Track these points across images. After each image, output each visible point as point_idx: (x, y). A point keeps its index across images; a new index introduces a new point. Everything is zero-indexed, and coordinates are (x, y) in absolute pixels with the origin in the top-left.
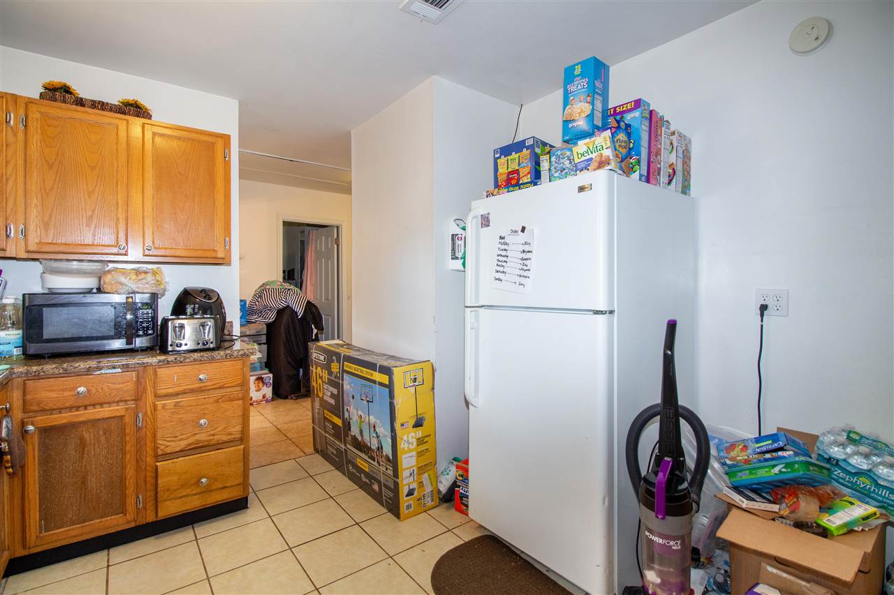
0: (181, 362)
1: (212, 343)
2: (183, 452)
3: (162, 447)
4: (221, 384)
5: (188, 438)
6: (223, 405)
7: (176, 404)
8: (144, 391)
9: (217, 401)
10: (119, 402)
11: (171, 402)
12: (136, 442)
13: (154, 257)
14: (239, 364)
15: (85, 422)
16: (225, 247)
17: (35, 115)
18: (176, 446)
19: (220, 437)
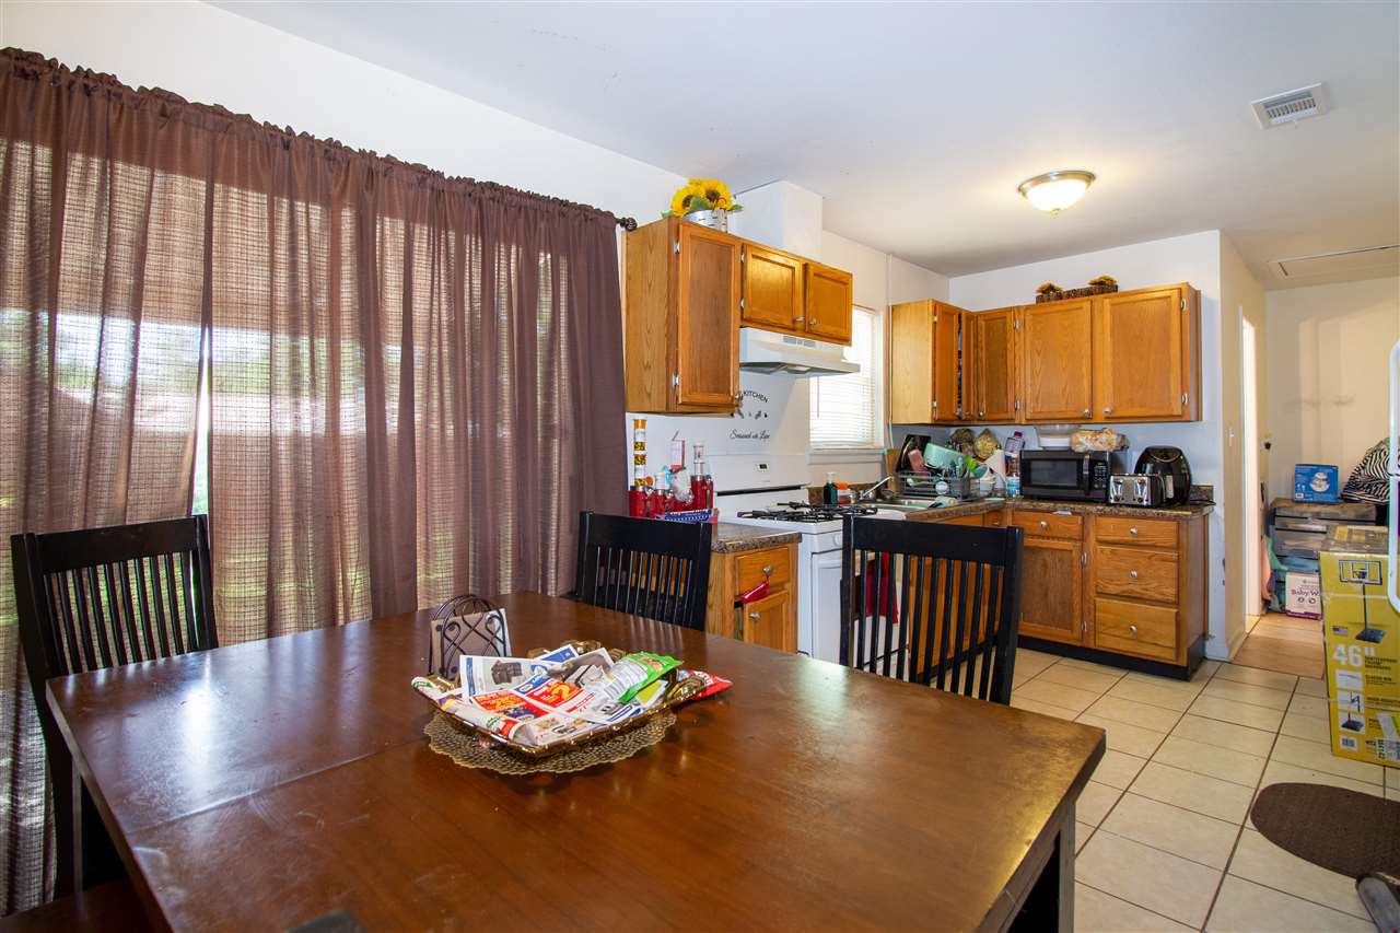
0: (1119, 514)
1: (1147, 500)
2: (1118, 595)
3: (1101, 585)
4: (1154, 542)
5: (1123, 585)
6: (1155, 562)
7: (1112, 552)
8: (1088, 534)
9: (1150, 558)
10: (1070, 539)
11: (1108, 548)
12: (1083, 575)
13: (1112, 419)
14: (1173, 526)
15: (1047, 549)
16: (1183, 403)
17: (1029, 317)
18: (1112, 589)
19: (1152, 594)
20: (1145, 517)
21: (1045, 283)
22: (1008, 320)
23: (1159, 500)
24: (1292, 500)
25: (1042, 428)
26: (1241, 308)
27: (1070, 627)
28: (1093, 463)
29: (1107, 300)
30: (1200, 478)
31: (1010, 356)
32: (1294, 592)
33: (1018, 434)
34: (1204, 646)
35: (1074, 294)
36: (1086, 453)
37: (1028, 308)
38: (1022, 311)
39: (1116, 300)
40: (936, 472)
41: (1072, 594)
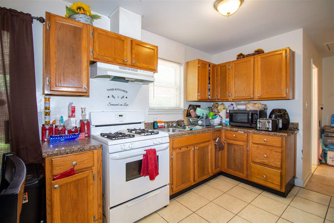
0: (259, 133)
1: (270, 129)
2: (259, 163)
3: (253, 159)
4: (272, 144)
5: (261, 159)
6: (273, 152)
7: (257, 147)
8: (249, 140)
9: (271, 150)
10: (243, 141)
11: (256, 146)
12: (247, 155)
13: (261, 99)
14: (280, 139)
15: (235, 144)
16: (286, 93)
17: (233, 65)
18: (257, 160)
19: (272, 164)
20: (269, 135)
21: (239, 53)
22: (227, 66)
23: (275, 129)
24: (330, 126)
25: (238, 102)
26: (312, 60)
27: (243, 172)
28: (252, 115)
29: (259, 56)
30: (293, 120)
31: (227, 78)
32: (330, 158)
33: (232, 104)
34: (294, 181)
35: (249, 55)
36: (250, 111)
37: (233, 61)
38: (231, 63)
39: (262, 56)
40: (198, 117)
41: (243, 161)
